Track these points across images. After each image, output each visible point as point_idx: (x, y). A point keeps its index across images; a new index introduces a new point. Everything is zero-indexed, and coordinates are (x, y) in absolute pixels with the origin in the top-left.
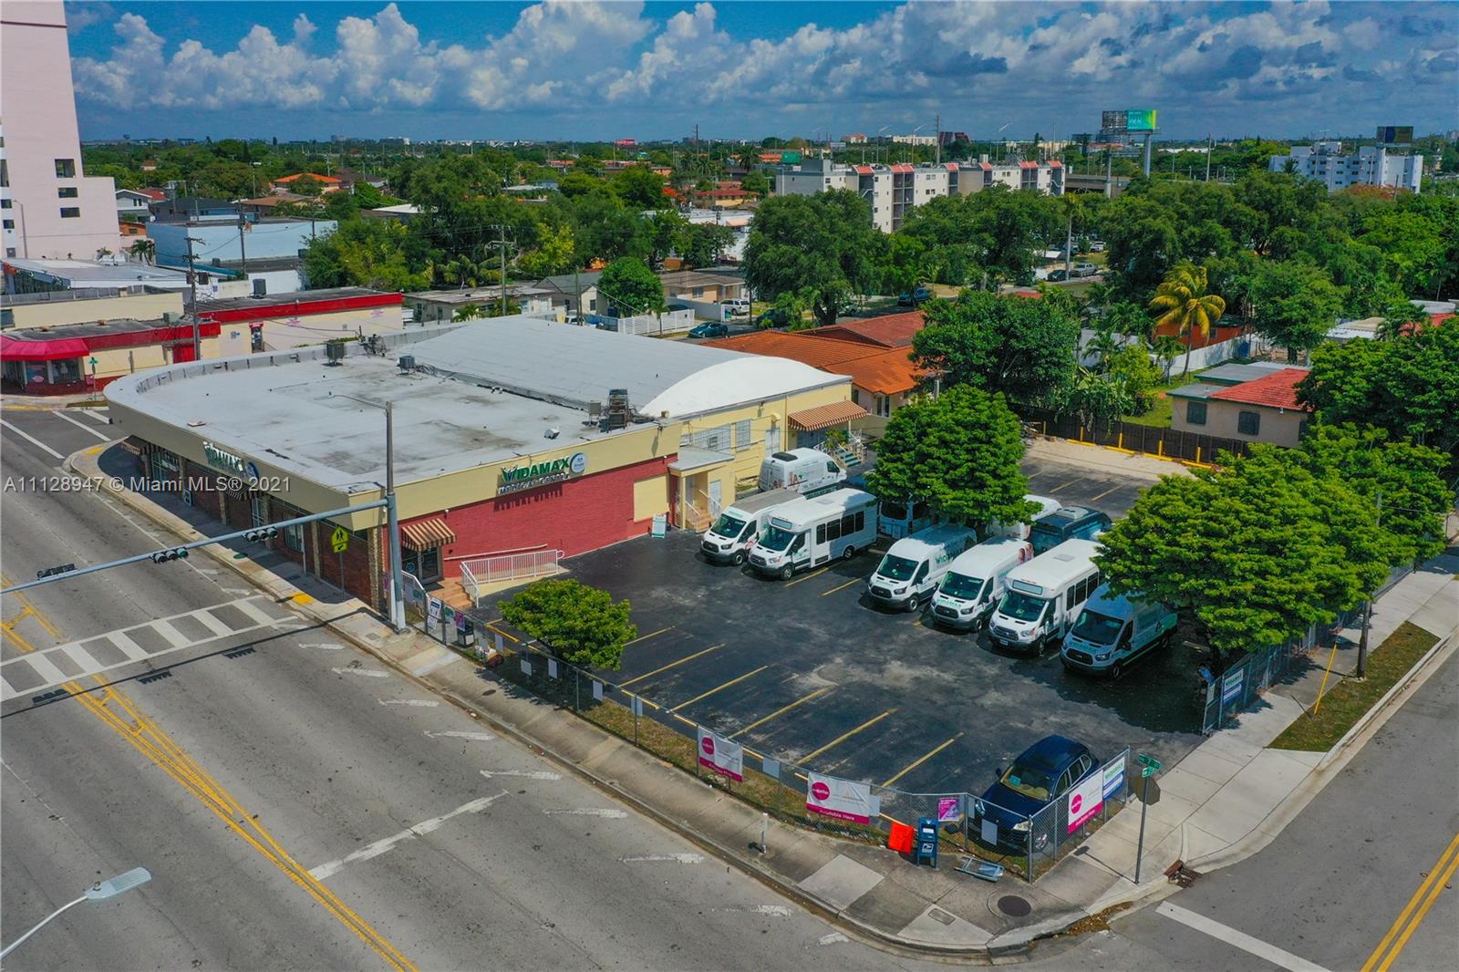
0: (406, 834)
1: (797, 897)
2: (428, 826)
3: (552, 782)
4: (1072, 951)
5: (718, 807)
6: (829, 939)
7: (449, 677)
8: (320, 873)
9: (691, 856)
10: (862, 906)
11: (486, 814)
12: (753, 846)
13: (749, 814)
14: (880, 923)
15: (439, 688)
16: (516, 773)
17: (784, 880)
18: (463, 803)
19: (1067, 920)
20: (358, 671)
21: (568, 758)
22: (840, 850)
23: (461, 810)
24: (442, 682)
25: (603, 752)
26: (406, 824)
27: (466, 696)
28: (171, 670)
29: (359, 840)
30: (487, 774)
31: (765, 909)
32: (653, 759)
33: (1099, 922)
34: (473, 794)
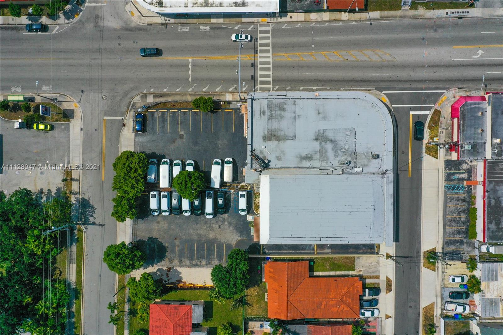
0: (190, 70)
1: (152, 93)
2: (190, 73)
3: (189, 89)
4: (127, 106)
5: (170, 99)
6: (145, 90)
7: (222, 96)
8: (190, 60)
9: (165, 90)
10: (146, 96)
11: (188, 79)
12: (161, 96)
13: (166, 100)
14: (143, 95)
15: (221, 94)
16: (193, 87)
17: (155, 94)
18: (192, 79)
19: (129, 109)
20: (233, 88)
21: (191, 94)
22: (153, 102)
23: (190, 78)
24: (222, 95)
25: (189, 98)
26: (192, 71)
27: (215, 95)
28: (253, 68)
29: (193, 66)
30: (196, 85)
31: (153, 89)
32: (183, 101)
33: (127, 111)
34: (192, 80)
